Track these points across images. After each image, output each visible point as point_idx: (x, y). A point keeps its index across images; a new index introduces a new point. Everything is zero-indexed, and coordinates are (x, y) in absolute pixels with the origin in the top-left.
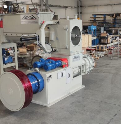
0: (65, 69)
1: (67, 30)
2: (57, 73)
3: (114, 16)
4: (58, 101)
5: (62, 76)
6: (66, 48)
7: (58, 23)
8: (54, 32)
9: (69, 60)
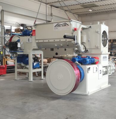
0: (98, 65)
1: (99, 33)
2: (93, 68)
3: (112, 41)
4: (94, 93)
5: (97, 71)
6: (97, 48)
7: (90, 27)
8: (86, 35)
9: (100, 58)
